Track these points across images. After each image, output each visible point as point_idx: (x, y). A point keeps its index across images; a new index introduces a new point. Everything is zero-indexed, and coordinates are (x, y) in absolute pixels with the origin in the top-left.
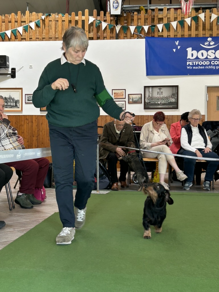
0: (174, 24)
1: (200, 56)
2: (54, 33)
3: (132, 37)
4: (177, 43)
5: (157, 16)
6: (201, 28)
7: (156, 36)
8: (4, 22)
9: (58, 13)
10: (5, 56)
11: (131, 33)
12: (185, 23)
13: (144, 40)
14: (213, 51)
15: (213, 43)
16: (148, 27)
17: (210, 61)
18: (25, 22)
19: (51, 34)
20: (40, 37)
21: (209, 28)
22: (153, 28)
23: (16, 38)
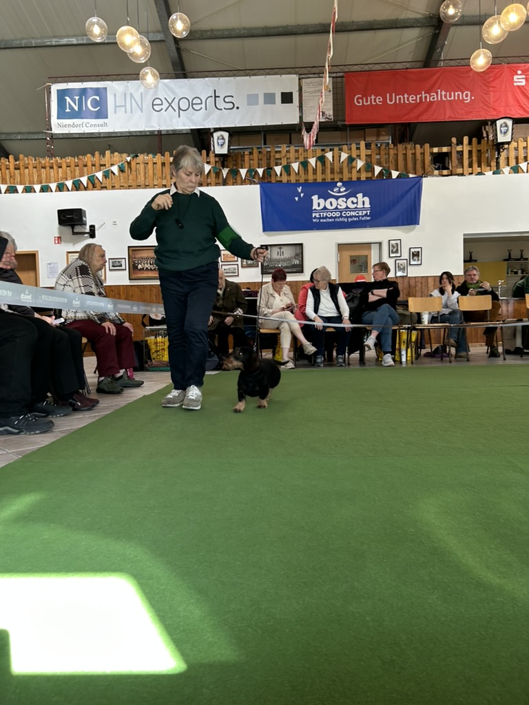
0: (295, 166)
1: (328, 206)
2: (143, 179)
3: (243, 182)
4: (300, 190)
5: (274, 156)
6: (328, 171)
7: (273, 181)
8: (78, 166)
9: (148, 154)
10: (81, 209)
11: (242, 178)
12: (309, 164)
13: (258, 186)
14: (345, 199)
15: (344, 189)
16: (262, 169)
17: (341, 212)
18: (105, 165)
19: (139, 180)
20: (125, 185)
21: (338, 170)
22: (269, 170)
23: (94, 187)
